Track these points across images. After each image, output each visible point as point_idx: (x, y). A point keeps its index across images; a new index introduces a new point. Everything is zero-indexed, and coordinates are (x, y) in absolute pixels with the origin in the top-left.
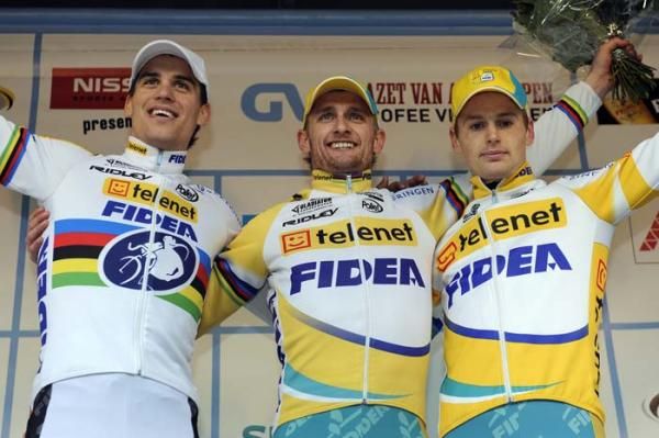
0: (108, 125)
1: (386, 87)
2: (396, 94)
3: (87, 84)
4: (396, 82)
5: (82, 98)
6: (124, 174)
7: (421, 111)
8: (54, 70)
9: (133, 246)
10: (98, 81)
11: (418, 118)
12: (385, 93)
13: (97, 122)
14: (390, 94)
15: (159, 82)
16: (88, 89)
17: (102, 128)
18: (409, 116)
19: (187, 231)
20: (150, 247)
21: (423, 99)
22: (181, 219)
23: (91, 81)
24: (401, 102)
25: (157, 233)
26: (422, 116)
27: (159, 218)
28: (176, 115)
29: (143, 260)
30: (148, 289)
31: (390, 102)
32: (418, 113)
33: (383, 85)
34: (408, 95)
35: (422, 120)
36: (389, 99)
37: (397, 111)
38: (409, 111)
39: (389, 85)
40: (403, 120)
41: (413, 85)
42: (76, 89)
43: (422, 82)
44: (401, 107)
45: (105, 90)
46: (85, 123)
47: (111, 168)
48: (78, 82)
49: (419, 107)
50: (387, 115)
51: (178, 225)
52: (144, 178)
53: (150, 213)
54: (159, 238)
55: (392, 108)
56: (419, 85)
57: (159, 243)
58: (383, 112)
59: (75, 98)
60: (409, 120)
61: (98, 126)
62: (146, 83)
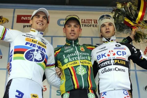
0: (29, 26)
1: (88, 20)
2: (90, 22)
3: (24, 18)
4: (90, 19)
5: (23, 21)
6: (30, 37)
7: (96, 25)
8: (18, 15)
9: (31, 52)
10: (27, 17)
11: (95, 26)
12: (88, 21)
13: (26, 26)
14: (89, 21)
15: (39, 17)
16: (25, 19)
17: (27, 27)
18: (93, 26)
19: (44, 50)
20: (35, 53)
21: (96, 23)
22: (42, 47)
23: (25, 17)
24: (91, 23)
25: (37, 50)
26: (96, 26)
27: (38, 46)
28: (43, 25)
29: (33, 55)
30: (34, 61)
31: (89, 23)
32: (95, 25)
33: (87, 20)
34: (93, 22)
35: (96, 27)
36: (89, 22)
37: (90, 25)
38: (93, 25)
39: (89, 20)
40: (92, 27)
41: (94, 20)
42: (22, 19)
43: (96, 19)
44: (91, 24)
45: (28, 19)
46: (24, 26)
47: (27, 36)
48: (22, 18)
49: (95, 24)
50: (88, 26)
51: (42, 48)
52: (34, 38)
53: (36, 45)
54: (37, 51)
55: (90, 24)
56: (95, 20)
57: (37, 52)
58: (87, 25)
59: (22, 21)
60: (93, 27)
61: (26, 27)
62: (37, 17)
